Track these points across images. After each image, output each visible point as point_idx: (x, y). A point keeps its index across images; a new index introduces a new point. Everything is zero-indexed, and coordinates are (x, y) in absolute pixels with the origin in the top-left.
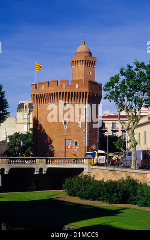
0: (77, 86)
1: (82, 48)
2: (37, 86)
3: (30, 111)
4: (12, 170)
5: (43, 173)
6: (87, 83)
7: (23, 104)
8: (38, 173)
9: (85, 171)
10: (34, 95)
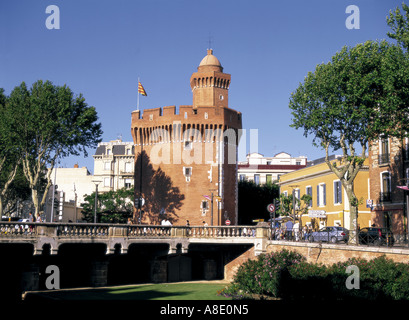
0: (206, 115)
1: (208, 60)
2: (142, 115)
3: (115, 158)
4: (133, 247)
5: (183, 251)
6: (222, 112)
7: (104, 146)
8: (175, 252)
9: (255, 248)
10: (136, 129)
